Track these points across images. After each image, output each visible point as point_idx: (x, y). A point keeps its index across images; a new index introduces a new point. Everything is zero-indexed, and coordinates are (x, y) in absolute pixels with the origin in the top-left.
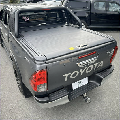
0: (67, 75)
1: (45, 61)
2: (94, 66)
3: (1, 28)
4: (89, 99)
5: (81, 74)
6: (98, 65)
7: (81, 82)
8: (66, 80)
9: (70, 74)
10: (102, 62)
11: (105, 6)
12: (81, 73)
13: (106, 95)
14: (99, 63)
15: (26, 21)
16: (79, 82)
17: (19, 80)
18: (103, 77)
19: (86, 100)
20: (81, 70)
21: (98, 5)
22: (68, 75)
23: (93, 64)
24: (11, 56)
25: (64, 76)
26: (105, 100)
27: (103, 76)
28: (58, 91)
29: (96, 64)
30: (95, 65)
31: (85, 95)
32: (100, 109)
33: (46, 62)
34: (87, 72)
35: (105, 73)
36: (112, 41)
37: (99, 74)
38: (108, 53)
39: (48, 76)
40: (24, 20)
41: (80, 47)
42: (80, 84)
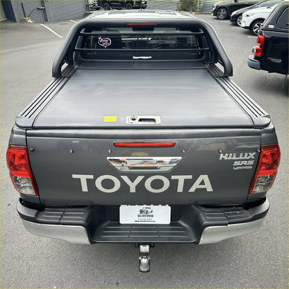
0: (83, 178)
5: (133, 191)
8: (85, 189)
9: (91, 176)
10: (205, 178)
14: (189, 177)
16: (141, 211)
20: (125, 178)
22: (87, 179)
25: (74, 177)
27: (207, 220)
29: (179, 178)
30: (173, 177)
31: (144, 249)
33: (28, 131)
34: (151, 189)
41: (134, 120)
42: (143, 216)
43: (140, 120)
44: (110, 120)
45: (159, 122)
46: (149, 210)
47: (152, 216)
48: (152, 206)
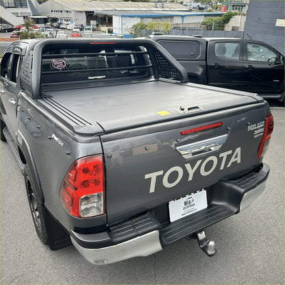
0: (153, 176)
1: (99, 134)
2: (220, 160)
3: (3, 91)
4: (212, 243)
5: (190, 178)
6: (229, 157)
7: (190, 203)
8: (152, 190)
9: (161, 173)
10: (238, 150)
11: (239, 51)
12: (189, 175)
13: (255, 243)
14: (230, 152)
15: (59, 70)
16: (185, 203)
17: (37, 210)
18: (243, 190)
19: (205, 249)
20: (188, 166)
21: (224, 50)
22: (157, 177)
23: (216, 154)
24: (21, 143)
25: (147, 176)
26: (254, 255)
27: (243, 188)
28: (134, 220)
29: (224, 155)
30: (221, 155)
31: (202, 236)
32: (242, 278)
33: (102, 137)
34: (203, 173)
35: (248, 181)
36: (258, 102)
37: (234, 184)
38: (250, 128)
39: (106, 177)
40: (56, 66)
41: (183, 110)
42: (188, 207)
43: (189, 109)
44: (164, 114)
45: (202, 109)
46: (191, 200)
47: (194, 205)
48: (193, 195)
